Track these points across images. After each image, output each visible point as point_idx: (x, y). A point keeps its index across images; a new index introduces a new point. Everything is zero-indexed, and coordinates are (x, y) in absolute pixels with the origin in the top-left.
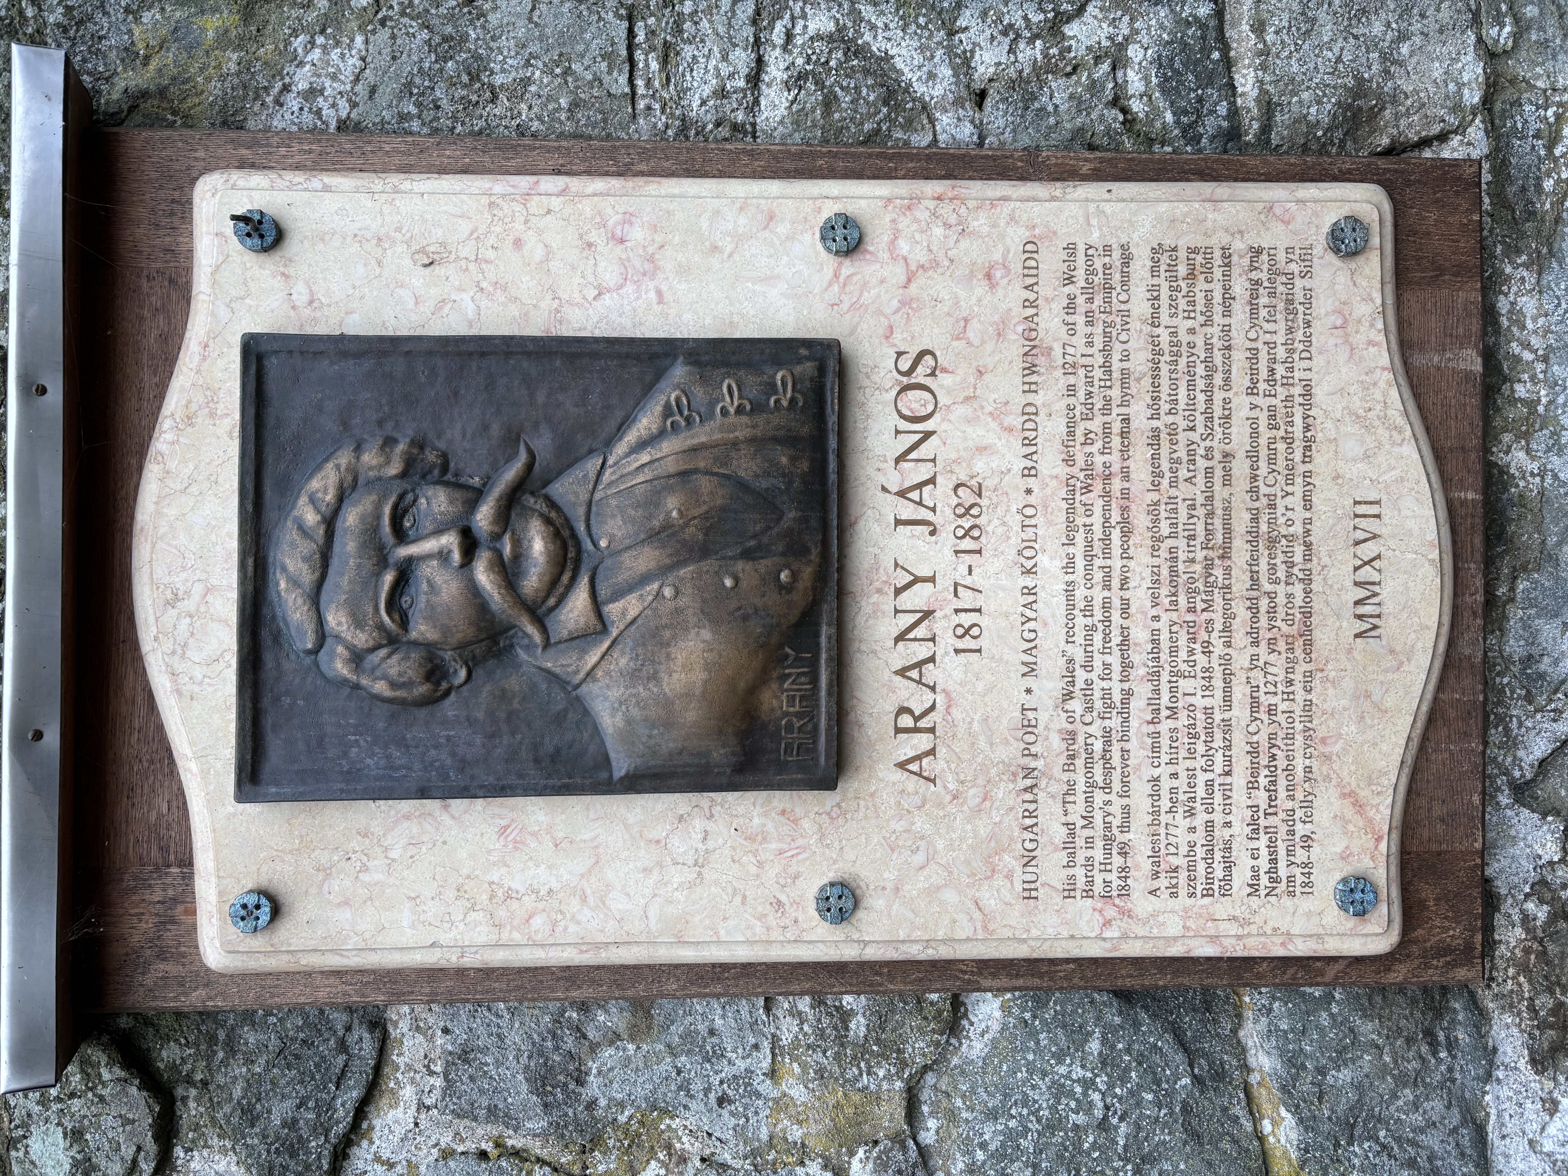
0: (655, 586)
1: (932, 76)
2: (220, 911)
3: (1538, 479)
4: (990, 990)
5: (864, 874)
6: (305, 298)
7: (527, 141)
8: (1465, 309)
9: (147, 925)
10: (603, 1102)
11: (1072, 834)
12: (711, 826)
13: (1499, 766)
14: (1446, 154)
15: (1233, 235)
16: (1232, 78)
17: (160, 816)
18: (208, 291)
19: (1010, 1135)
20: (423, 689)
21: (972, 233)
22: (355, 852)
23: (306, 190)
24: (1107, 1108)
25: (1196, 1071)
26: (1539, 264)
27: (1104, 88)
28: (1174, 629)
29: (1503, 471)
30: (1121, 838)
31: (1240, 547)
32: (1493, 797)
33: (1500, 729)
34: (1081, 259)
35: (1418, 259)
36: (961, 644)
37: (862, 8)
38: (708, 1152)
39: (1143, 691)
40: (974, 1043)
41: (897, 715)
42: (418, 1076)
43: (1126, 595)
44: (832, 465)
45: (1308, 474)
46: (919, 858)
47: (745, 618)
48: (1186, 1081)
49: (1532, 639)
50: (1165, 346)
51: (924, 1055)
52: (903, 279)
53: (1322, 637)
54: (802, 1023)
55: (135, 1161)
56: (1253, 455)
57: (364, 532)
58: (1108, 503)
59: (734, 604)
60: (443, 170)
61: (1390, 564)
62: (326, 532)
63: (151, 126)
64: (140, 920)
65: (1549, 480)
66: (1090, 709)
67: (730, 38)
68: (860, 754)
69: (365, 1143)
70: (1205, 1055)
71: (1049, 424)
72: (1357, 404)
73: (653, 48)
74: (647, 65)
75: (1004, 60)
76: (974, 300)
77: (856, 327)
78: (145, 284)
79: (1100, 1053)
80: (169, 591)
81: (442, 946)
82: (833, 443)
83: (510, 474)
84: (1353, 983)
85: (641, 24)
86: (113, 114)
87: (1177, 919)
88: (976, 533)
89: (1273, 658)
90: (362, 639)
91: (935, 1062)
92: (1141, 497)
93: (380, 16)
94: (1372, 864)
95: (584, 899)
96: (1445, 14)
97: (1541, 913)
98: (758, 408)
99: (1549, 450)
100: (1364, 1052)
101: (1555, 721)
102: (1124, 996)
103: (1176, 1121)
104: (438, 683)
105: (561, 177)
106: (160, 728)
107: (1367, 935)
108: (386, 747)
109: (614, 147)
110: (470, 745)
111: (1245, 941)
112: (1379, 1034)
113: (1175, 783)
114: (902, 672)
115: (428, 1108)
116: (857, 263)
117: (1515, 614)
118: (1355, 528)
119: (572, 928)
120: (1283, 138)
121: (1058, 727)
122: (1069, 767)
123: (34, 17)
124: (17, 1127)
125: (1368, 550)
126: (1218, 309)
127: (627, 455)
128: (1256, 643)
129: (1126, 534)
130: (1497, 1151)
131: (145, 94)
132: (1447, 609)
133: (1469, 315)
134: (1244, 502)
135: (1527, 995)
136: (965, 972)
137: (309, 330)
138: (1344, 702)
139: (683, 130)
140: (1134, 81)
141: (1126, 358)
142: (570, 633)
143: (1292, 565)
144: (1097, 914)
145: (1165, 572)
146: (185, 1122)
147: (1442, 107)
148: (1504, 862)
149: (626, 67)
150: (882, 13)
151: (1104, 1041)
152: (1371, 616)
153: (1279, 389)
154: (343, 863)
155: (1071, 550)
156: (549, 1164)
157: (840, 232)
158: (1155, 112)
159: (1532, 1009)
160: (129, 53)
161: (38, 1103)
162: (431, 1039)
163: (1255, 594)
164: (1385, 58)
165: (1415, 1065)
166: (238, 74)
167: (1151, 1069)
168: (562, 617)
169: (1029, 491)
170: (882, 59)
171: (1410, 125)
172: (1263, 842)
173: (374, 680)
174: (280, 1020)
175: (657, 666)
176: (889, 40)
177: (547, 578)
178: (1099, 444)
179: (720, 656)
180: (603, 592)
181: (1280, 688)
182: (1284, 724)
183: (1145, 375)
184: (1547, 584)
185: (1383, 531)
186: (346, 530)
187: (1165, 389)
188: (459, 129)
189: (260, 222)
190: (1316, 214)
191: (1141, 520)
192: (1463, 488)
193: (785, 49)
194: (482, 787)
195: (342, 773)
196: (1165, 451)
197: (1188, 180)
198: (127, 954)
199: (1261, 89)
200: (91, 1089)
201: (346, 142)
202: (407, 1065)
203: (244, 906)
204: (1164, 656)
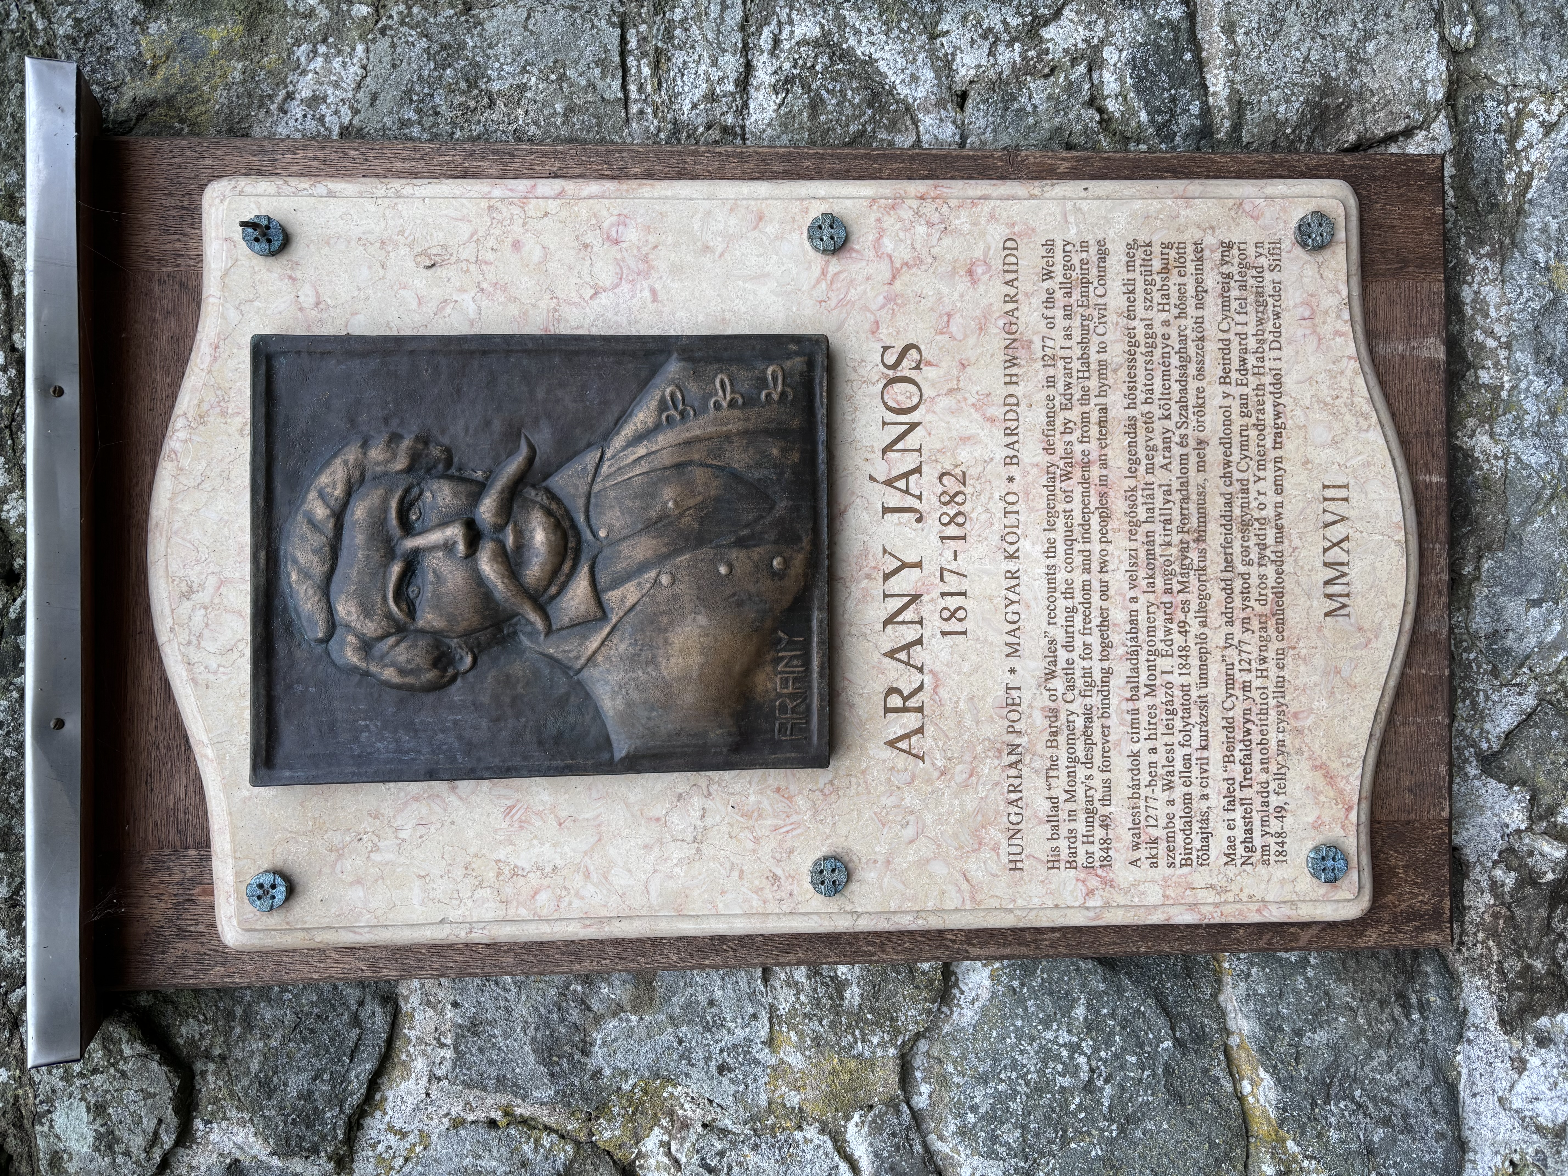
0: (653, 574)
1: (914, 78)
2: (237, 891)
3: (1501, 462)
4: (979, 959)
5: (856, 848)
6: (312, 300)
7: (524, 146)
8: (1428, 300)
9: (166, 905)
10: (607, 1072)
11: (1055, 807)
12: (708, 805)
13: (1466, 738)
14: (1411, 149)
15: (1205, 230)
16: (1203, 78)
17: (178, 800)
18: (218, 294)
19: (999, 1097)
20: (430, 675)
21: (955, 231)
22: (366, 833)
23: (312, 195)
24: (1092, 1070)
25: (1178, 1034)
26: (1502, 255)
27: (1080, 89)
28: (1152, 610)
29: (1468, 454)
30: (1102, 811)
31: (1215, 532)
32: (1461, 769)
33: (1468, 702)
34: (1059, 255)
35: (1384, 252)
36: (947, 627)
37: (847, 13)
38: (709, 1118)
39: (1122, 670)
40: (964, 1011)
41: (886, 696)
42: (429, 1049)
43: (1105, 577)
44: (822, 456)
45: (1278, 460)
46: (910, 832)
47: (740, 604)
48: (1167, 1044)
49: (1498, 615)
50: (1140, 337)
51: (916, 1023)
52: (888, 275)
53: (1293, 616)
54: (798, 993)
55: (156, 1133)
56: (1226, 442)
57: (372, 525)
58: (1087, 490)
59: (728, 591)
60: (444, 175)
61: (1358, 545)
62: (335, 525)
63: (159, 134)
64: (160, 901)
65: (1512, 462)
66: (1071, 688)
67: (719, 44)
68: (852, 733)
69: (378, 1114)
70: (1187, 1019)
71: (1030, 414)
72: (1325, 392)
73: (645, 55)
74: (639, 71)
75: (984, 62)
76: (956, 295)
77: (843, 323)
78: (157, 288)
79: (1086, 1019)
80: (184, 585)
81: (451, 923)
82: (822, 435)
83: (512, 467)
84: (1327, 947)
85: (633, 31)
86: (121, 123)
87: (1157, 888)
88: (960, 520)
89: (1247, 636)
90: (371, 628)
91: (927, 1029)
92: (1120, 484)
93: (380, 25)
94: (1342, 833)
95: (587, 876)
96: (1409, 14)
97: (1509, 880)
98: (749, 402)
99: (1512, 433)
100: (1338, 1014)
101: (1520, 694)
102: (1108, 963)
103: (1159, 1082)
104: (444, 670)
105: (557, 181)
106: (177, 716)
107: (1338, 901)
108: (395, 731)
109: (608, 151)
110: (476, 728)
111: (1222, 908)
112: (1353, 997)
113: (1154, 757)
114: (891, 654)
115: (439, 1079)
116: (843, 261)
117: (1481, 592)
118: (1324, 511)
119: (576, 903)
120: (1253, 136)
121: (1041, 705)
122: (1052, 744)
123: (45, 29)
124: (41, 1102)
125: (1337, 532)
126: (1191, 302)
127: (625, 448)
128: (1230, 623)
129: (1105, 519)
130: (1468, 1109)
131: (152, 103)
132: (1413, 588)
133: (1433, 305)
134: (1218, 487)
135: (1496, 958)
136: (954, 942)
137: (317, 331)
138: (1315, 678)
139: (675, 133)
140: (1110, 82)
141: (1103, 350)
142: (571, 619)
143: (1265, 547)
144: (1080, 884)
145: (1142, 555)
146: (204, 1095)
147: (1407, 104)
148: (1473, 831)
149: (620, 74)
150: (866, 18)
151: (1089, 1007)
152: (1340, 596)
153: (1251, 378)
154: (355, 844)
155: (1052, 535)
156: (556, 1132)
157: (827, 231)
158: (1131, 112)
159: (1501, 971)
160: (137, 63)
161: (62, 1079)
162: (441, 1013)
163: (1229, 575)
164: (1352, 57)
165: (1389, 1026)
166: (243, 82)
167: (1135, 1034)
168: (564, 605)
169: (1011, 479)
170: (866, 62)
171: (1376, 122)
172: (1239, 812)
173: (383, 667)
174: (295, 996)
175: (655, 651)
176: (873, 44)
177: (548, 568)
178: (1078, 433)
179: (716, 640)
180: (603, 580)
181: (1254, 665)
182: (1258, 700)
183: (1121, 366)
184: (1511, 563)
185: (1351, 514)
186: (354, 523)
187: (1141, 380)
188: (458, 134)
189: (268, 227)
190: (1283, 209)
191: (1118, 506)
192: (1427, 470)
193: (772, 53)
194: (488, 769)
195: (352, 757)
196: (1141, 439)
197: (1161, 178)
198: (147, 934)
199: (1232, 89)
200: (113, 1065)
201: (350, 148)
202: (418, 1038)
203: (261, 886)
204: (1142, 636)
